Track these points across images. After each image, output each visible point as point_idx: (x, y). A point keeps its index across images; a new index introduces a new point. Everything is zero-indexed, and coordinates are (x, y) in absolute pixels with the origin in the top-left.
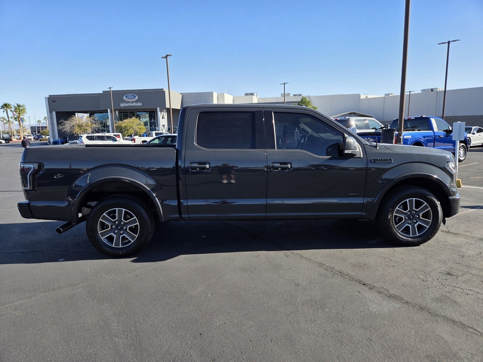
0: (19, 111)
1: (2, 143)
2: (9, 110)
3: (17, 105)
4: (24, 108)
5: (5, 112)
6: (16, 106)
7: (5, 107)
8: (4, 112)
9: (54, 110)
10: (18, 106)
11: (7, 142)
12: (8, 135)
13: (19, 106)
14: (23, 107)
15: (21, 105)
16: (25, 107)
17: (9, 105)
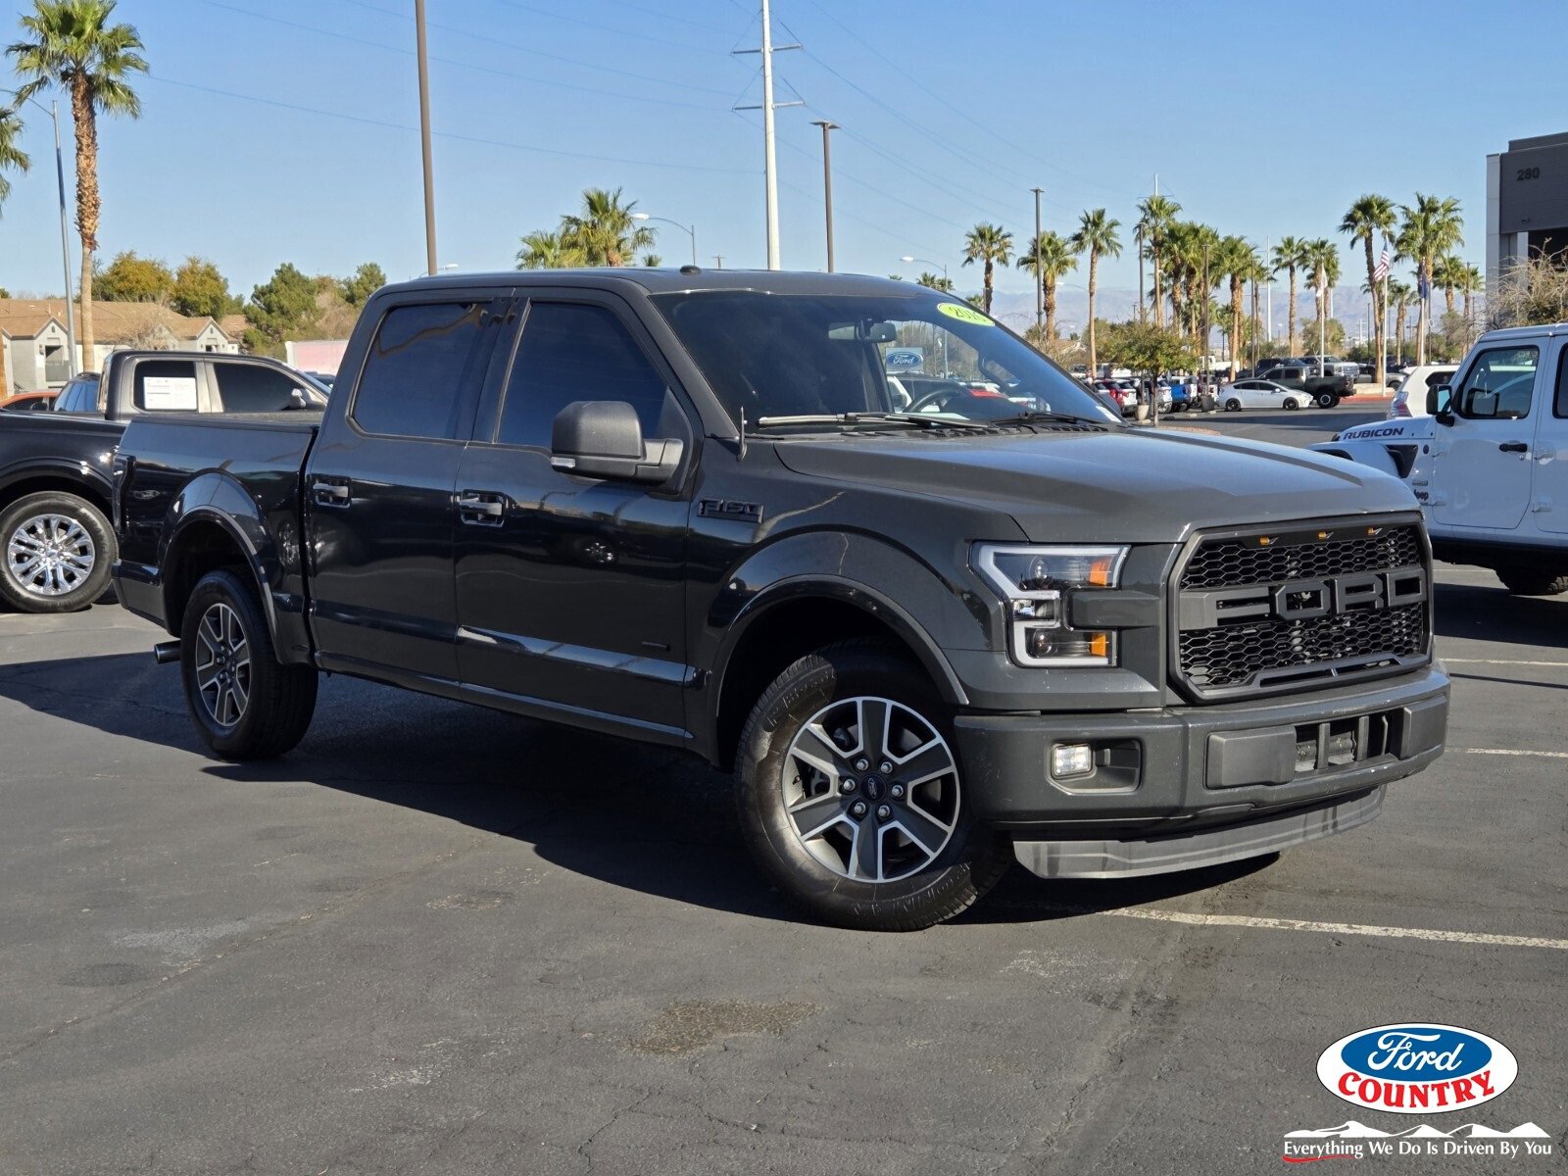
0: (1426, 237)
1: (1298, 409)
2: (1376, 233)
3: (1421, 202)
4: (1452, 215)
5: (1361, 243)
6: (1415, 208)
7: (1360, 220)
8: (1353, 243)
9: (1523, 224)
10: (1423, 210)
11: (1326, 400)
12: (1354, 364)
13: (1429, 208)
14: (1449, 210)
15: (1441, 200)
16: (1458, 214)
17: (1382, 206)
